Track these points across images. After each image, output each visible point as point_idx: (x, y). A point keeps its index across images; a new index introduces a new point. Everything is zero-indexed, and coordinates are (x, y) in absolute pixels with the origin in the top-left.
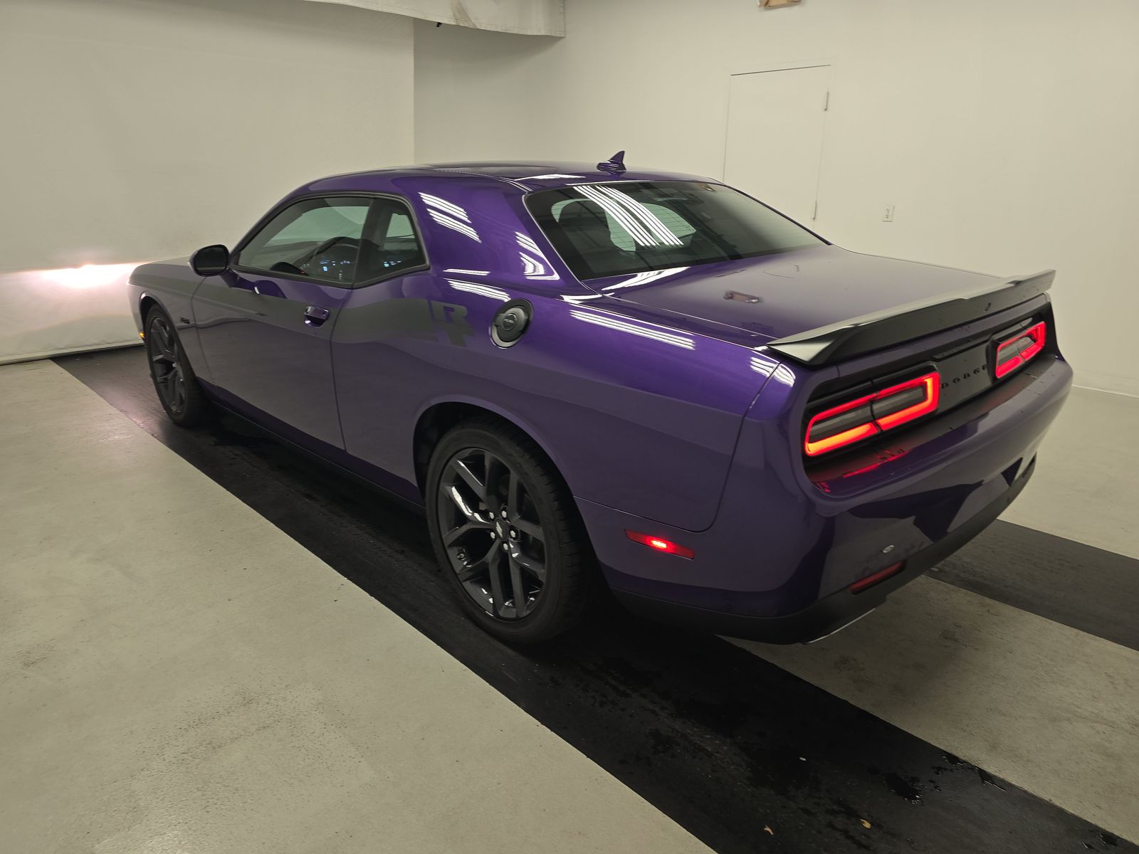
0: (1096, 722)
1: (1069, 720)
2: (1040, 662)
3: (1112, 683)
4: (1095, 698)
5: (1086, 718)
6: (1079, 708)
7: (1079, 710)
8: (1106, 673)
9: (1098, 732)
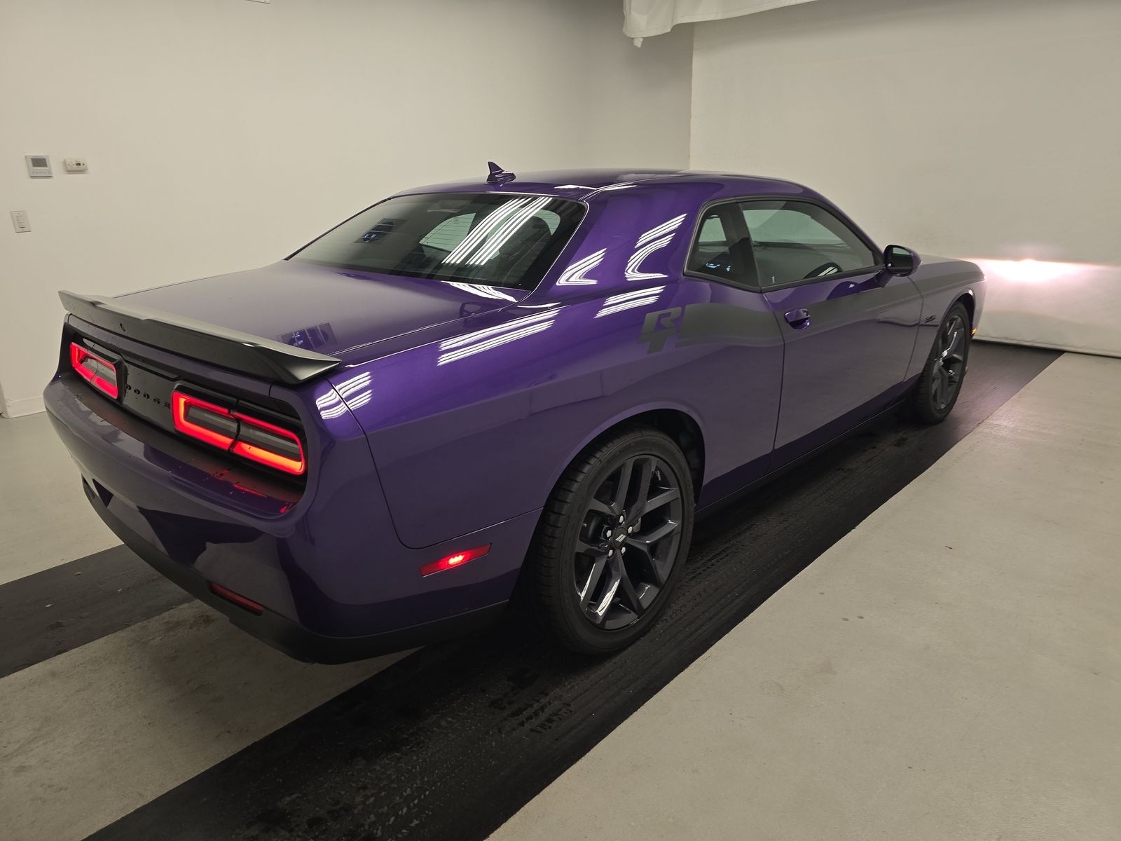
0: (20, 748)
1: (39, 730)
2: (119, 741)
3: (50, 786)
4: (45, 762)
5: (30, 742)
6: (44, 744)
7: (42, 742)
8: (66, 789)
9: (9, 743)
